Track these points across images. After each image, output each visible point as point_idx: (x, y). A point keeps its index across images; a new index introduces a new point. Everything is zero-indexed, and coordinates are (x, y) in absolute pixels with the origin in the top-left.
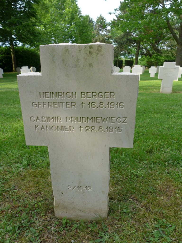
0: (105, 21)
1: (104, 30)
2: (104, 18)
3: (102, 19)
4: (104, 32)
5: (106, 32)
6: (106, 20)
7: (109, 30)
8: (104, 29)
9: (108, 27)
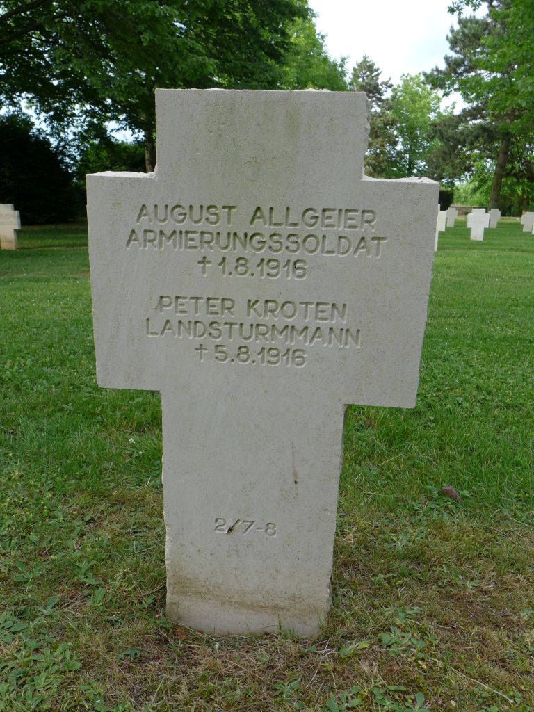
0: (378, 75)
1: (374, 101)
2: (375, 67)
3: (370, 68)
4: (376, 106)
5: (379, 106)
6: (379, 71)
7: (387, 100)
8: (374, 99)
9: (385, 93)
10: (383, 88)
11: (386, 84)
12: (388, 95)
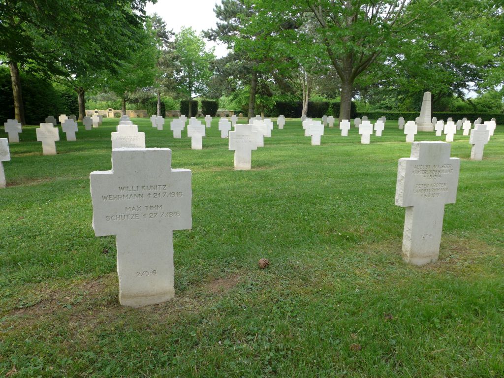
2: (162, 21)
3: (159, 21)
5: (167, 46)
6: (165, 24)
8: (164, 41)
10: (169, 34)
11: (171, 32)
12: (172, 39)
